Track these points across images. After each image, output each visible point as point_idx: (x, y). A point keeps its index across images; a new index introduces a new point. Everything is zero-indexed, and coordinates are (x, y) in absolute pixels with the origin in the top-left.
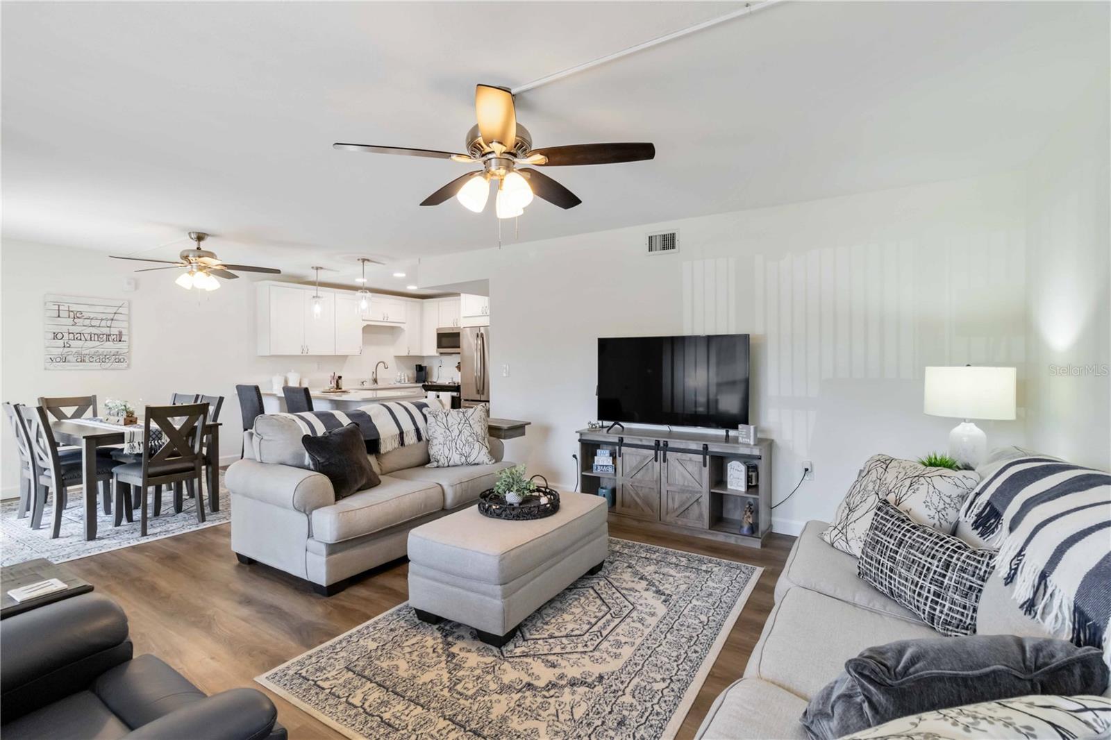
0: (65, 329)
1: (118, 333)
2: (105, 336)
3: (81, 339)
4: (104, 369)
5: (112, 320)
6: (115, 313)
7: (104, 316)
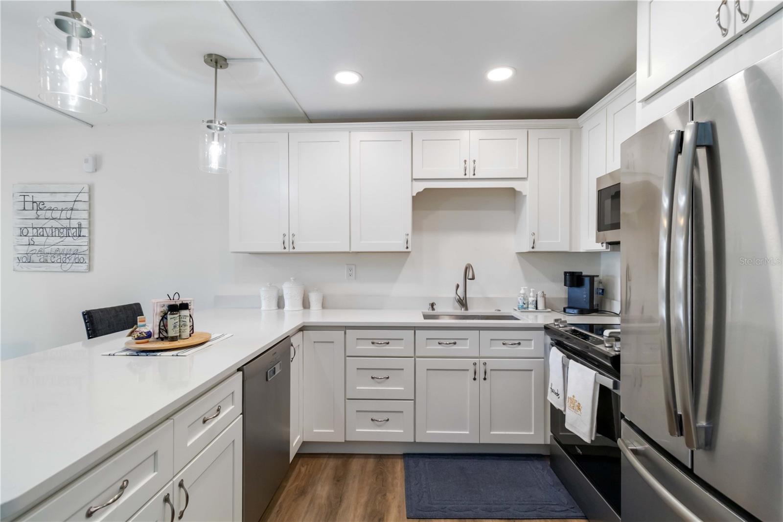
0: (29, 223)
1: (77, 226)
2: (65, 230)
3: (43, 236)
4: (65, 271)
5: (72, 209)
6: (75, 201)
7: (63, 205)
